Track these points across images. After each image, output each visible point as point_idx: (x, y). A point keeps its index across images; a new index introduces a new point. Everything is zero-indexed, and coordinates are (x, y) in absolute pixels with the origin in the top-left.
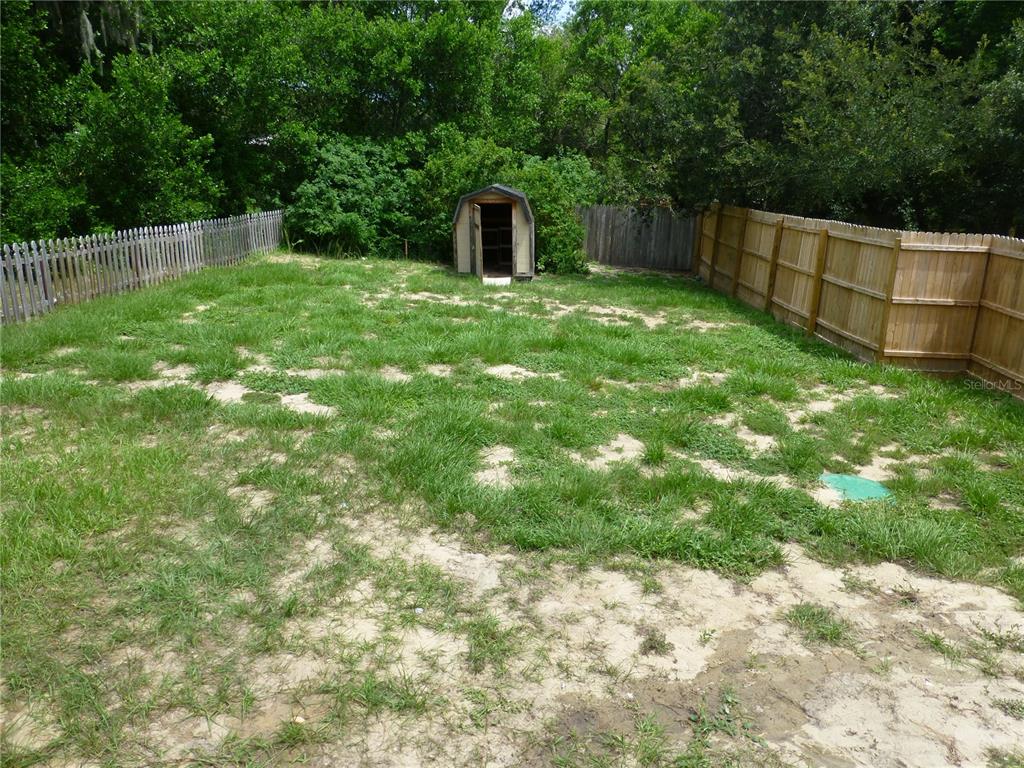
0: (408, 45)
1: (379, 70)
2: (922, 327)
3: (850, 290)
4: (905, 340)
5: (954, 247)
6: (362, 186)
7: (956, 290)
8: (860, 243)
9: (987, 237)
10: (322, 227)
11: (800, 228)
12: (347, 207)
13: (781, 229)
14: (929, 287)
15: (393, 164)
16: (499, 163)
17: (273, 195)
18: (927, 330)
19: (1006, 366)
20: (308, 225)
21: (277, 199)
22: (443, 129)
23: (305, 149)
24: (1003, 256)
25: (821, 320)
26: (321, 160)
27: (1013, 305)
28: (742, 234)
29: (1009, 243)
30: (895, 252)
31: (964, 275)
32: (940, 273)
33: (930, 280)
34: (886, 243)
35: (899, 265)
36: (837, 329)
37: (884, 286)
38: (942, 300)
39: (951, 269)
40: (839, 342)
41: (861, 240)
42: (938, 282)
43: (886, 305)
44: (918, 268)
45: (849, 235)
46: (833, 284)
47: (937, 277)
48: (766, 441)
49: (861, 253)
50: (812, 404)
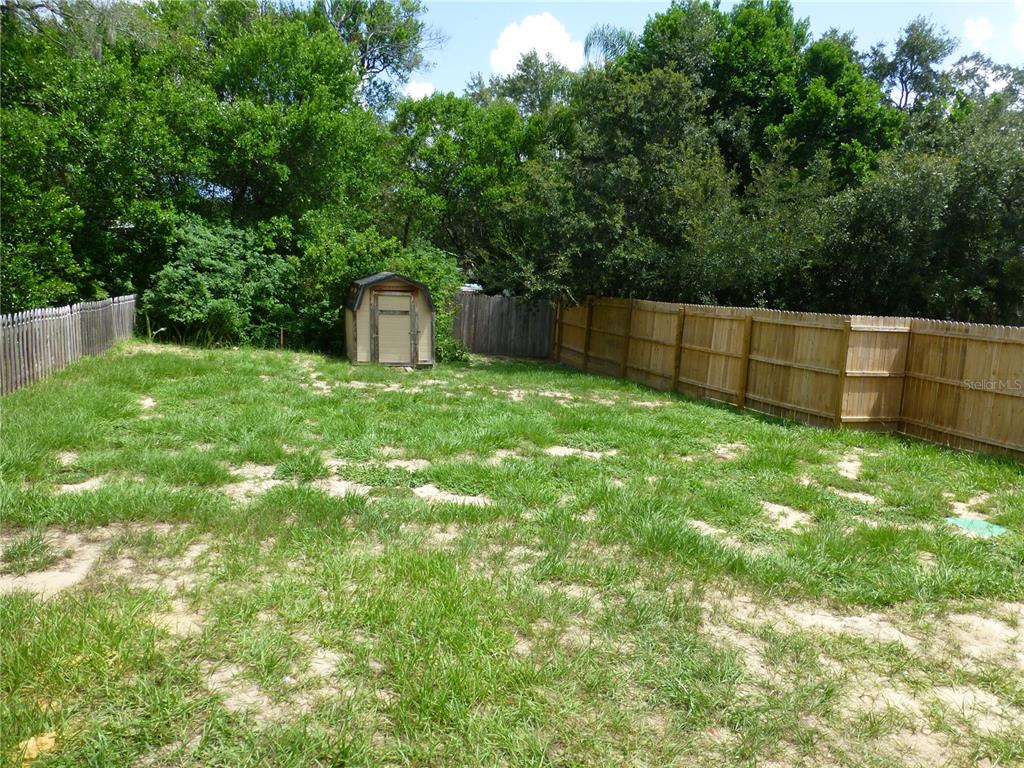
0: (273, 131)
1: (242, 151)
2: (867, 395)
3: (787, 368)
4: (856, 407)
5: (887, 328)
6: (230, 270)
7: (889, 364)
8: (794, 327)
9: (908, 319)
10: (189, 313)
11: (711, 315)
12: (218, 293)
13: (683, 317)
14: (871, 361)
15: (261, 249)
16: (385, 253)
17: (125, 279)
18: (870, 399)
19: (942, 424)
20: (172, 312)
21: (130, 282)
22: (311, 216)
23: (165, 229)
24: (925, 335)
25: (751, 395)
26: (181, 242)
27: (943, 374)
28: (628, 322)
30: (846, 333)
31: (894, 351)
32: (878, 350)
33: (871, 356)
34: (828, 326)
35: (850, 344)
36: (775, 402)
37: (832, 362)
38: (880, 372)
39: (885, 346)
40: (779, 413)
41: (796, 324)
42: (877, 357)
43: (838, 378)
44: (863, 346)
45: (780, 320)
46: (764, 363)
47: (876, 353)
48: (862, 497)
49: (797, 336)
50: (839, 465)
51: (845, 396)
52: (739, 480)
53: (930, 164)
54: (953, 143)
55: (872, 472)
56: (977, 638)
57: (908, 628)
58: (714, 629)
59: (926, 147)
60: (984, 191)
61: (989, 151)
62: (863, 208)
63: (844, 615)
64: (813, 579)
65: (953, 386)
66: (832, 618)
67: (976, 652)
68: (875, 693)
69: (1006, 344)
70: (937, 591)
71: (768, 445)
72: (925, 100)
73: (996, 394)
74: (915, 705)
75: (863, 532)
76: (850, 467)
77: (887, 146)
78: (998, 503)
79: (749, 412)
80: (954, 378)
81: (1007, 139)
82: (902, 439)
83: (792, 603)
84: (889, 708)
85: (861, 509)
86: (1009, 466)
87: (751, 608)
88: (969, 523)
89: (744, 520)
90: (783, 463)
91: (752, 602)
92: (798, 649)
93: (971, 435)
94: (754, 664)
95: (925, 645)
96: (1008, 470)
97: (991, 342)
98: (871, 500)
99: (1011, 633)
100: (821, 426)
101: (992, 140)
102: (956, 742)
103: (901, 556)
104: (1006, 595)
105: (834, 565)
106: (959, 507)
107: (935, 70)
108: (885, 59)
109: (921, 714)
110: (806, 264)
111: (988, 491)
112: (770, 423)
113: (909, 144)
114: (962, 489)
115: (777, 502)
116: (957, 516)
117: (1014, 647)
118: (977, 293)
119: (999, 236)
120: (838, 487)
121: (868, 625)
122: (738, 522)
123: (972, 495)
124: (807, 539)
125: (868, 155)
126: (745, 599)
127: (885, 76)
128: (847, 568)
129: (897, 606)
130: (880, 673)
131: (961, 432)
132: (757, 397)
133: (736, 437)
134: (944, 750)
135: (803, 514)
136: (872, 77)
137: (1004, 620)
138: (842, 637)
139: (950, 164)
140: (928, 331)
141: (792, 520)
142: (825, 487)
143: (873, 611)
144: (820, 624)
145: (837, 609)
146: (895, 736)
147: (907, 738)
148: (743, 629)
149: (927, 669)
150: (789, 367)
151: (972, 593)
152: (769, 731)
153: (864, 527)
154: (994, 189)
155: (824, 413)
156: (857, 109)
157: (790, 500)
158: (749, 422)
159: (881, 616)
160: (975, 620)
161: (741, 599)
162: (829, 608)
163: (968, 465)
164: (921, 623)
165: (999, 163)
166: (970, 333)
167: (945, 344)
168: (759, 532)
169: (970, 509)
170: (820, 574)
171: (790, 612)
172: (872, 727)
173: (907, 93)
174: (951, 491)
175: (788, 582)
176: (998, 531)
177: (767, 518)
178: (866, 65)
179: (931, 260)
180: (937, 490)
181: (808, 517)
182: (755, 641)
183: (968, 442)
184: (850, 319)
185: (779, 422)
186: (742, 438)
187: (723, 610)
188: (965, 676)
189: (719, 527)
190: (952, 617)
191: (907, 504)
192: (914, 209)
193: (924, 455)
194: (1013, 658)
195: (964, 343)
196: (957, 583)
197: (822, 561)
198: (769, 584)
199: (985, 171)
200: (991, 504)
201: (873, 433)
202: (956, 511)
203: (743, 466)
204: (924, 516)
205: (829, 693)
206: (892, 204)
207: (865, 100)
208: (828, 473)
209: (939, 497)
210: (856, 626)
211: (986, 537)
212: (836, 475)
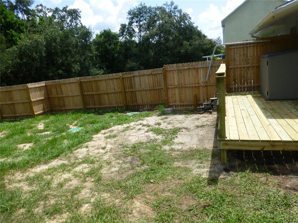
2: (40, 106)
4: (38, 110)
5: (39, 86)
7: (43, 95)
8: (11, 91)
9: (44, 82)
14: (38, 96)
19: (62, 107)
25: (4, 116)
27: (58, 94)
29: (50, 82)
30: (27, 90)
31: (43, 92)
32: (38, 92)
33: (37, 94)
34: (21, 88)
35: (30, 92)
36: (13, 115)
37: (26, 99)
38: (41, 98)
39: (40, 91)
40: (15, 118)
41: (11, 90)
42: (39, 94)
43: (30, 103)
44: (34, 92)
45: (5, 90)
46: (5, 104)
47: (38, 93)
48: (46, 133)
49: (12, 93)
50: (38, 127)
51: (34, 107)
52: (7, 142)
53: (36, 37)
54: (41, 31)
55: (47, 125)
56: (80, 154)
57: (65, 159)
58: (10, 186)
59: (34, 32)
60: (54, 44)
61: (51, 33)
62: (21, 51)
63: (48, 164)
64: (37, 159)
65: (61, 97)
66: (45, 166)
67: (81, 157)
68: (60, 178)
69: (69, 83)
70: (69, 147)
71: (15, 128)
72: (30, 18)
73: (72, 96)
74: (70, 175)
75: (49, 141)
76: (41, 126)
77: (23, 32)
78: (79, 122)
79: (5, 121)
80: (61, 95)
81: (56, 29)
82: (53, 114)
83: (33, 168)
84: (64, 179)
85: (47, 136)
86: (80, 113)
87: (21, 175)
88: (74, 129)
89: (12, 153)
90: (21, 132)
91: (21, 173)
92: (38, 178)
93: (70, 108)
94: (26, 188)
95: (69, 161)
96: (79, 114)
97: (66, 83)
98: (49, 133)
99: (87, 149)
100: (30, 118)
101: (52, 30)
102: (81, 178)
103: (59, 143)
104: (84, 142)
105: (42, 153)
106: (71, 126)
107: (30, 9)
108: (13, 4)
109: (72, 176)
110: (8, 71)
111: (76, 120)
112: (13, 122)
113: (29, 31)
114: (70, 122)
115: (22, 143)
116: (71, 128)
117: (89, 152)
118: (60, 71)
119: (61, 56)
120: (39, 133)
121: (55, 163)
122: (10, 154)
123: (73, 122)
124: (33, 149)
125: (17, 35)
126: (19, 173)
127: (14, 9)
128: (46, 152)
129: (61, 155)
130: (60, 172)
131: (67, 108)
132: (6, 116)
133: (3, 130)
134: (78, 181)
135: (31, 144)
136: (10, 9)
137: (85, 147)
138: (49, 169)
139: (42, 37)
140: (50, 84)
141: (27, 146)
142: (35, 134)
143: (55, 159)
144: (42, 169)
145: (46, 163)
146: (67, 184)
147: (70, 183)
148: (20, 181)
149: (71, 166)
150: (14, 104)
151: (77, 144)
152: (34, 202)
153: (48, 140)
154: (56, 43)
155: (29, 114)
156: (8, 20)
157: (26, 141)
158: (6, 124)
159: (58, 159)
160: (79, 150)
161: (18, 174)
162: (44, 164)
163: (71, 115)
164: (67, 156)
165: (55, 36)
166: (61, 82)
167: (56, 86)
168: (18, 154)
169: (73, 126)
170: (39, 157)
171: (33, 170)
172: (61, 185)
173: (24, 15)
174: (68, 123)
175: (30, 163)
176: (80, 128)
177: (20, 149)
178: (7, 5)
179: (46, 64)
180: (64, 124)
181: (32, 144)
182: (25, 182)
183: (69, 110)
184: (27, 85)
185: (16, 121)
186: (5, 129)
187: (12, 180)
188: (79, 163)
189: (4, 158)
190: (74, 152)
191: (58, 130)
192: (36, 50)
193: (59, 117)
194: (89, 154)
195: (60, 85)
196: (73, 144)
197: (39, 153)
198: (25, 166)
199: (52, 38)
200: (78, 123)
201: (45, 115)
202: (70, 128)
203: (7, 138)
204: (63, 131)
205: (48, 184)
206: (29, 50)
207: (10, 17)
208: (35, 130)
209: (65, 126)
210: (52, 165)
211: (78, 131)
212: (38, 130)
